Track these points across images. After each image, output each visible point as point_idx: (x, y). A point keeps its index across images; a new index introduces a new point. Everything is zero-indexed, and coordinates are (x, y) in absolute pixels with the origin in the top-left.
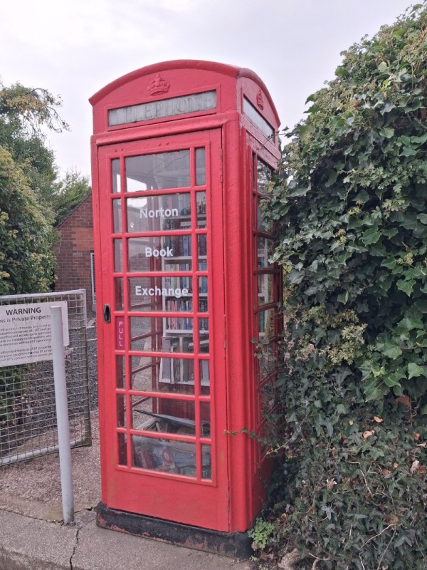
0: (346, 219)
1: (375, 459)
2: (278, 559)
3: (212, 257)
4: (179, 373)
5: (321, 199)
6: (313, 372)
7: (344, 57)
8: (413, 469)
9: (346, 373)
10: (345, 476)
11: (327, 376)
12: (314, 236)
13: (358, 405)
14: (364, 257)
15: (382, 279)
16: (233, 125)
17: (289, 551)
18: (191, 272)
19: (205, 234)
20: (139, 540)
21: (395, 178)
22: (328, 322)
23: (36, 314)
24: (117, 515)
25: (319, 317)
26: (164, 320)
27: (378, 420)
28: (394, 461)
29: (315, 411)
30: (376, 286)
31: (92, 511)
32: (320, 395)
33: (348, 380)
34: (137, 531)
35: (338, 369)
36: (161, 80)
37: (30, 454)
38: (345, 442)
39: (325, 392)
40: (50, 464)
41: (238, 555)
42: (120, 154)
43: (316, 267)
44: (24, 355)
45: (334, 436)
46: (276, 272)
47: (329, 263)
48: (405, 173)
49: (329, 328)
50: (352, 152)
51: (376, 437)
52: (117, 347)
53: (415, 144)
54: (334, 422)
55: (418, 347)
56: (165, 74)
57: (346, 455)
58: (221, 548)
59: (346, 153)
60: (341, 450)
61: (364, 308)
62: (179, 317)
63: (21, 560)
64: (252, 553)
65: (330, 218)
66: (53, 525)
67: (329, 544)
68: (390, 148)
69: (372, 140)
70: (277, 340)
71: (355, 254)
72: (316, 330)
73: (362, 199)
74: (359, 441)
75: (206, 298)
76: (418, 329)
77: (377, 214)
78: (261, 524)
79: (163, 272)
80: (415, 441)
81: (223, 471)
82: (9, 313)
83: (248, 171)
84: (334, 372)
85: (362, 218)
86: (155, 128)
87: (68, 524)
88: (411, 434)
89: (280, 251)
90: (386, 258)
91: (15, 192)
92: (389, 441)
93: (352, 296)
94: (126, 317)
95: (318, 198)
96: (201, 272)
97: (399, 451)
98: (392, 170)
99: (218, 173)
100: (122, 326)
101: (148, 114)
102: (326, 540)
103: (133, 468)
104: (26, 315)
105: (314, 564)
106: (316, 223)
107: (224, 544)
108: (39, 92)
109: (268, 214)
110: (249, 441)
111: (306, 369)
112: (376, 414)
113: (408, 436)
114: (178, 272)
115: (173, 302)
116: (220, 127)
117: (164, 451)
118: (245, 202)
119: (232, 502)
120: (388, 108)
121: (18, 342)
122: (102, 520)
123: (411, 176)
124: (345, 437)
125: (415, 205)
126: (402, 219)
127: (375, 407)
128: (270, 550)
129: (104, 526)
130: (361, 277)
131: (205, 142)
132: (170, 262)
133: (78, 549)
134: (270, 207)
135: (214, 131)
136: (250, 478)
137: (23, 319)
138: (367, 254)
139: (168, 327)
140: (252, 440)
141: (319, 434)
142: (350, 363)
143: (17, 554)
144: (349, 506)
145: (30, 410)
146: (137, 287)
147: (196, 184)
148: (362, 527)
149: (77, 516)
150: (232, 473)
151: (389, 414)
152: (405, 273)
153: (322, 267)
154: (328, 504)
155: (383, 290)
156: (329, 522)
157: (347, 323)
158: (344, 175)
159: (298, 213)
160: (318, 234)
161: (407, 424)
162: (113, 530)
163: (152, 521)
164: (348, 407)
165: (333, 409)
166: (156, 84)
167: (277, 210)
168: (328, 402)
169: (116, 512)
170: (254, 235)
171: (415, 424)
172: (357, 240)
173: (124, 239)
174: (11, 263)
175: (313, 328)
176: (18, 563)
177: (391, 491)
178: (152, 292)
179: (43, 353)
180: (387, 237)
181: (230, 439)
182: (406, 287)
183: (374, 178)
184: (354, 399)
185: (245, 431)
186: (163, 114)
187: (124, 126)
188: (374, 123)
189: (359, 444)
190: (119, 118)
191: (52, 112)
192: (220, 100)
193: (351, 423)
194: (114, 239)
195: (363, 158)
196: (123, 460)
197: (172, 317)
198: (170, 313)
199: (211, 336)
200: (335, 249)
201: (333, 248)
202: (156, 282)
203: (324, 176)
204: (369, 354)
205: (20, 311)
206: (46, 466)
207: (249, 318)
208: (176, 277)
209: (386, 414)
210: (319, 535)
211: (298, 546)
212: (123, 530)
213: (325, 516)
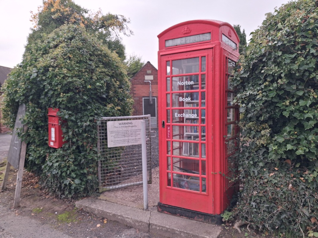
0: (263, 86)
1: (274, 183)
2: (233, 225)
3: (207, 101)
4: (191, 151)
5: (254, 78)
6: (251, 150)
7: (266, 17)
8: (289, 188)
9: (264, 150)
10: (261, 190)
11: (256, 152)
12: (250, 94)
13: (268, 163)
14: (270, 102)
15: (277, 111)
16: (218, 47)
17: (238, 221)
18: (198, 107)
19: (205, 92)
20: (175, 217)
21: (282, 71)
22: (256, 129)
23: (131, 125)
24: (166, 207)
25: (253, 127)
26: (185, 127)
27: (276, 169)
28: (281, 185)
29: (250, 165)
30: (275, 114)
31: (155, 207)
32: (253, 159)
33: (265, 153)
34: (174, 214)
35: (261, 148)
36: (188, 28)
37: (126, 185)
38: (262, 178)
39: (255, 158)
40: (135, 190)
41: (217, 223)
42: (170, 59)
43: (250, 106)
44: (126, 142)
45: (257, 175)
46: (236, 108)
47: (256, 104)
48: (286, 69)
49: (257, 131)
50: (266, 60)
51: (275, 176)
52: (167, 138)
53: (290, 57)
54: (258, 170)
55: (292, 138)
56: (189, 26)
57: (262, 182)
58: (210, 220)
59: (264, 60)
60: (260, 180)
61: (271, 123)
62: (191, 126)
63: (129, 220)
64: (223, 223)
65: (257, 86)
66: (140, 210)
67: (253, 217)
68: (280, 59)
69: (273, 56)
70: (236, 138)
71: (266, 101)
72: (251, 132)
73: (270, 79)
74: (268, 177)
75: (204, 119)
76: (292, 131)
77: (275, 85)
78: (227, 212)
79: (185, 107)
80: (291, 177)
81: (211, 189)
82: (120, 124)
83: (224, 65)
84: (259, 150)
85: (269, 86)
86: (185, 48)
87: (146, 210)
88: (290, 175)
89: (236, 99)
90: (279, 102)
91: (121, 72)
92: (280, 177)
93: (265, 117)
94: (171, 126)
95: (253, 77)
96: (202, 107)
97: (284, 181)
98: (281, 67)
99: (211, 67)
100: (169, 129)
101: (182, 42)
102: (253, 215)
103: (173, 187)
104: (126, 125)
105: (248, 226)
106: (251, 88)
107: (211, 219)
108: (119, 17)
109: (232, 83)
110: (222, 177)
111: (247, 149)
112: (275, 167)
113: (288, 175)
114: (191, 107)
115: (189, 121)
116: (212, 48)
117: (185, 183)
118: (222, 78)
119: (214, 203)
120: (280, 44)
121: (123, 136)
122: (160, 209)
123: (289, 70)
124: (262, 176)
125: (291, 81)
126: (285, 87)
127: (276, 164)
128: (230, 222)
129: (161, 211)
130: (269, 110)
131: (206, 54)
132: (188, 103)
133: (151, 217)
134: (233, 80)
135: (209, 50)
136: (222, 194)
137: (125, 127)
138: (271, 100)
139: (186, 132)
140: (223, 177)
141: (251, 175)
142: (265, 145)
143: (128, 218)
144: (262, 202)
145: (123, 169)
146: (176, 113)
147: (201, 71)
148: (267, 210)
149: (149, 208)
150: (214, 190)
151: (281, 167)
152: (287, 108)
153: (253, 105)
154: (254, 201)
155: (277, 115)
156: (254, 208)
157: (264, 129)
158: (262, 70)
159: (244, 83)
160: (251, 92)
161: (289, 171)
162: (164, 213)
163: (181, 210)
164: (264, 164)
165: (258, 165)
166: (186, 30)
167: (235, 82)
168: (256, 162)
169: (166, 206)
170: (226, 92)
171: (292, 171)
172: (267, 95)
173: (171, 94)
174: (119, 103)
175: (250, 131)
176: (128, 221)
177: (279, 196)
178: (182, 115)
179: (133, 141)
180: (279, 94)
181: (214, 176)
182: (286, 114)
183: (274, 71)
184: (266, 160)
185: (220, 173)
186: (188, 42)
187: (172, 47)
188: (275, 49)
189: (268, 178)
190: (170, 43)
191: (125, 26)
192: (212, 37)
193: (265, 170)
194: (167, 94)
195: (270, 63)
196: (169, 184)
197: (188, 126)
198: (187, 124)
199: (206, 136)
200: (258, 99)
201: (257, 98)
202: (181, 111)
203: (256, 68)
204: (273, 142)
205: (124, 124)
206: (133, 190)
207: (223, 127)
208: (190, 109)
209: (280, 167)
210: (250, 213)
211: (242, 219)
212: (169, 213)
213: (252, 206)
